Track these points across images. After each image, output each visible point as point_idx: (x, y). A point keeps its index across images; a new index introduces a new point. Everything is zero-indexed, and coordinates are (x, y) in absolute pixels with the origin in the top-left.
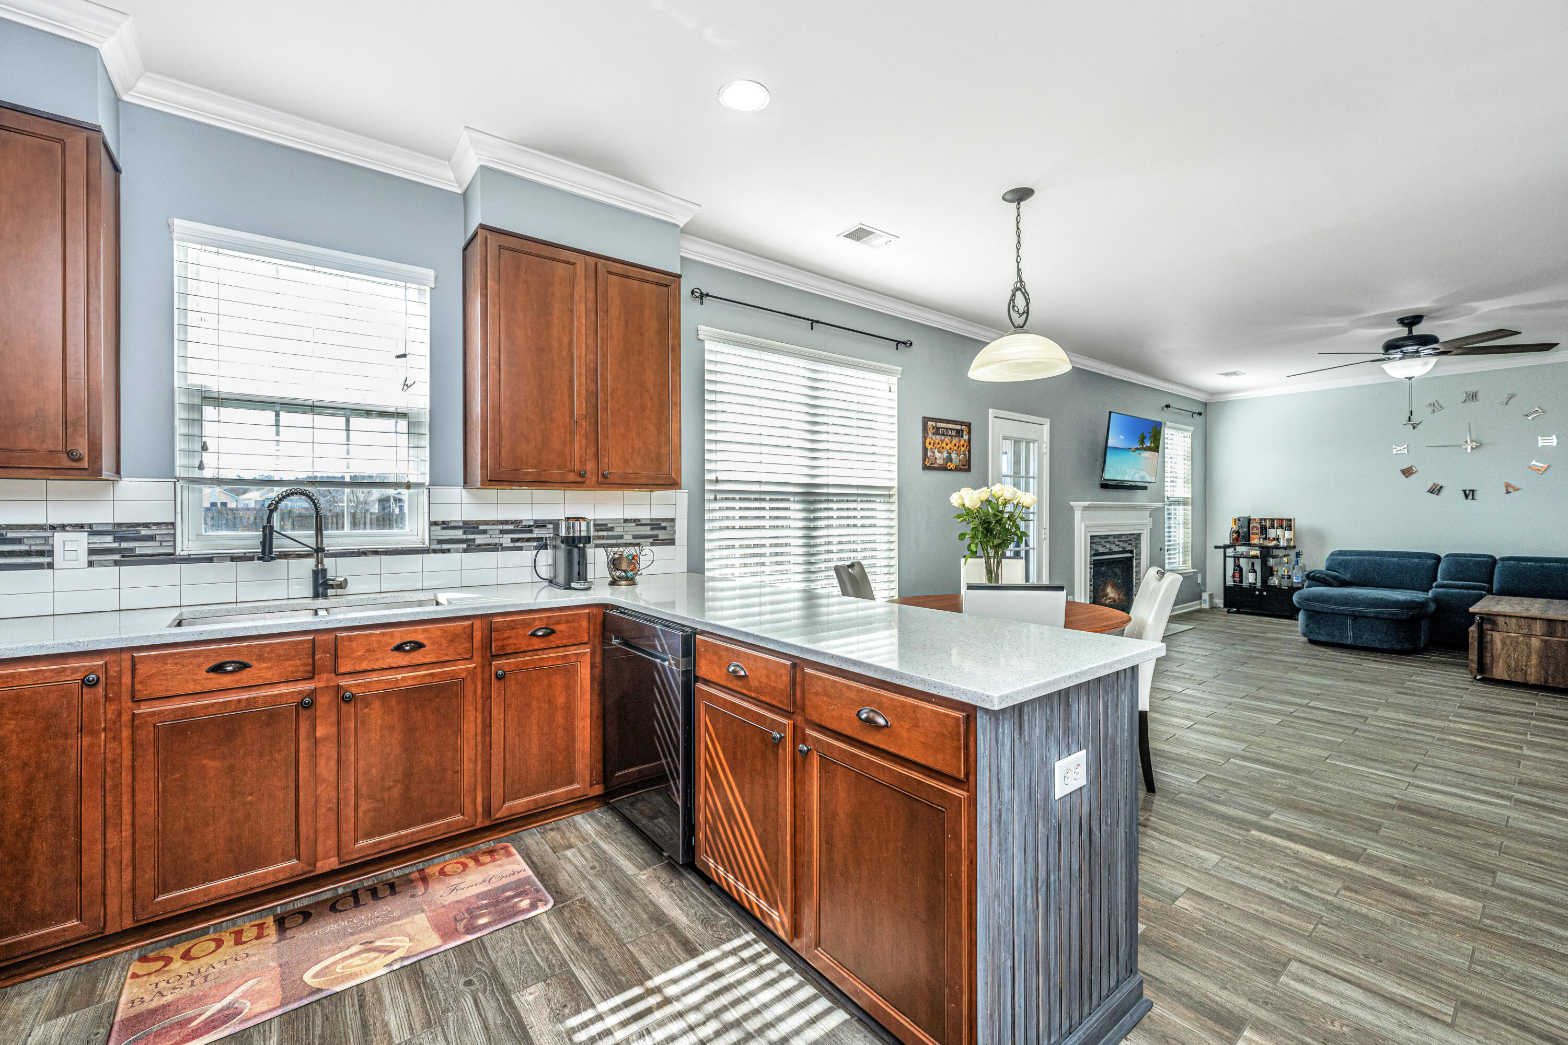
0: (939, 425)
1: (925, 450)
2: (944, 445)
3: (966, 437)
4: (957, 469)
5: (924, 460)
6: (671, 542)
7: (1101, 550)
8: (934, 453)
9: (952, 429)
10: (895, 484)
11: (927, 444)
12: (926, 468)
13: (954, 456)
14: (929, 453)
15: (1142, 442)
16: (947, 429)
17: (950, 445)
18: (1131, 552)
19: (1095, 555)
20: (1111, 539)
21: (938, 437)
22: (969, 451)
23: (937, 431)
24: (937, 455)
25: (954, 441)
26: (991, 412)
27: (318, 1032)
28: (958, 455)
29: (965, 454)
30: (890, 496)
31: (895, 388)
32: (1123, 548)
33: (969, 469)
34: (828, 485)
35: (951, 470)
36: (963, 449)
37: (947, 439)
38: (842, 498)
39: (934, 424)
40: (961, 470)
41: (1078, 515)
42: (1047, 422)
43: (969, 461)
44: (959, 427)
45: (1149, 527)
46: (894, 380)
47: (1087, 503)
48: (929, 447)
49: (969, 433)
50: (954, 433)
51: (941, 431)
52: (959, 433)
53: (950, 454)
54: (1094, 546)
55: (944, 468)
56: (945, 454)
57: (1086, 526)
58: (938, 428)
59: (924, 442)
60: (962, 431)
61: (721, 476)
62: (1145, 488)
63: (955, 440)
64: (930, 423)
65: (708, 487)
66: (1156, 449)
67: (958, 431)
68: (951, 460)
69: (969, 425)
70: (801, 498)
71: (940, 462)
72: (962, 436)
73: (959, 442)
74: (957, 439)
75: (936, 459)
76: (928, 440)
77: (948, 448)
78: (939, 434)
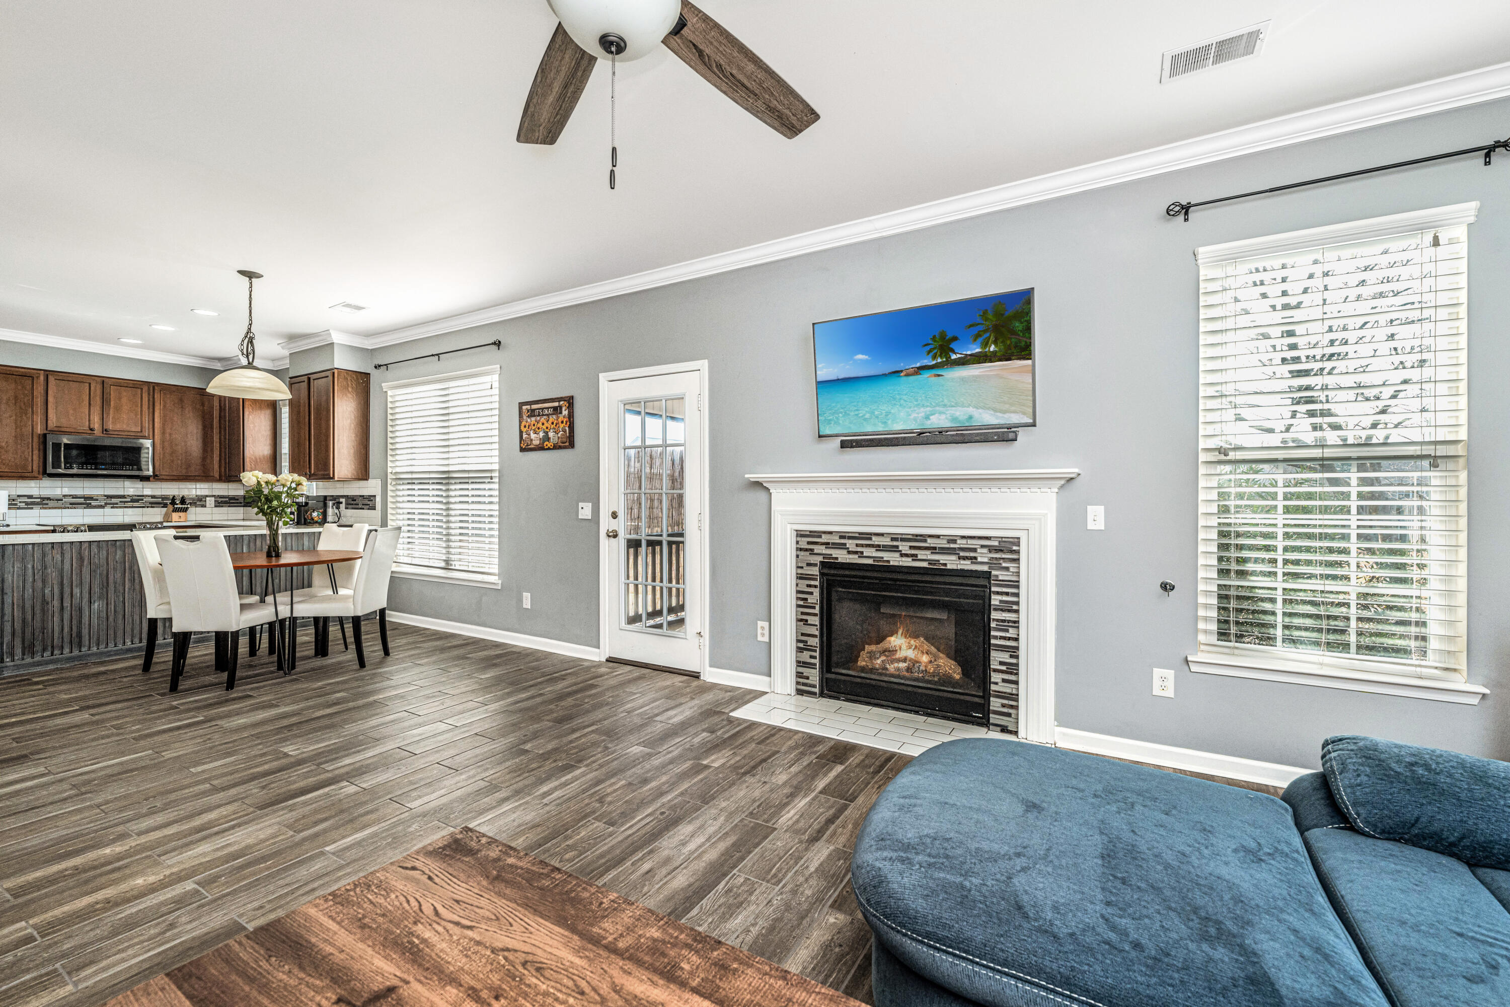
0: (534, 407)
1: (521, 432)
2: (540, 425)
3: (567, 413)
4: (556, 447)
5: (521, 442)
6: (374, 508)
7: (846, 558)
8: (529, 435)
9: (548, 408)
10: (496, 467)
11: (522, 428)
12: (522, 450)
13: (551, 434)
14: (525, 436)
15: (945, 351)
16: (542, 409)
17: (546, 424)
21: (533, 419)
22: (572, 427)
23: (532, 413)
24: (533, 436)
25: (551, 420)
26: (602, 376)
28: (556, 433)
29: (565, 431)
30: (491, 478)
31: (496, 385)
33: (572, 445)
35: (549, 449)
36: (562, 426)
37: (543, 419)
38: (465, 481)
39: (528, 407)
40: (560, 448)
42: (705, 365)
43: (573, 438)
44: (556, 404)
45: (1051, 524)
46: (496, 377)
48: (524, 430)
49: (571, 407)
50: (551, 411)
51: (536, 412)
52: (557, 410)
53: (547, 433)
54: (820, 550)
55: (540, 448)
56: (542, 434)
58: (533, 411)
59: (520, 426)
60: (561, 407)
63: (553, 418)
64: (524, 407)
65: (391, 476)
66: (1014, 353)
67: (555, 409)
68: (548, 439)
71: (536, 442)
72: (561, 413)
73: (558, 418)
74: (554, 417)
75: (531, 440)
76: (523, 424)
77: (544, 427)
78: (534, 416)
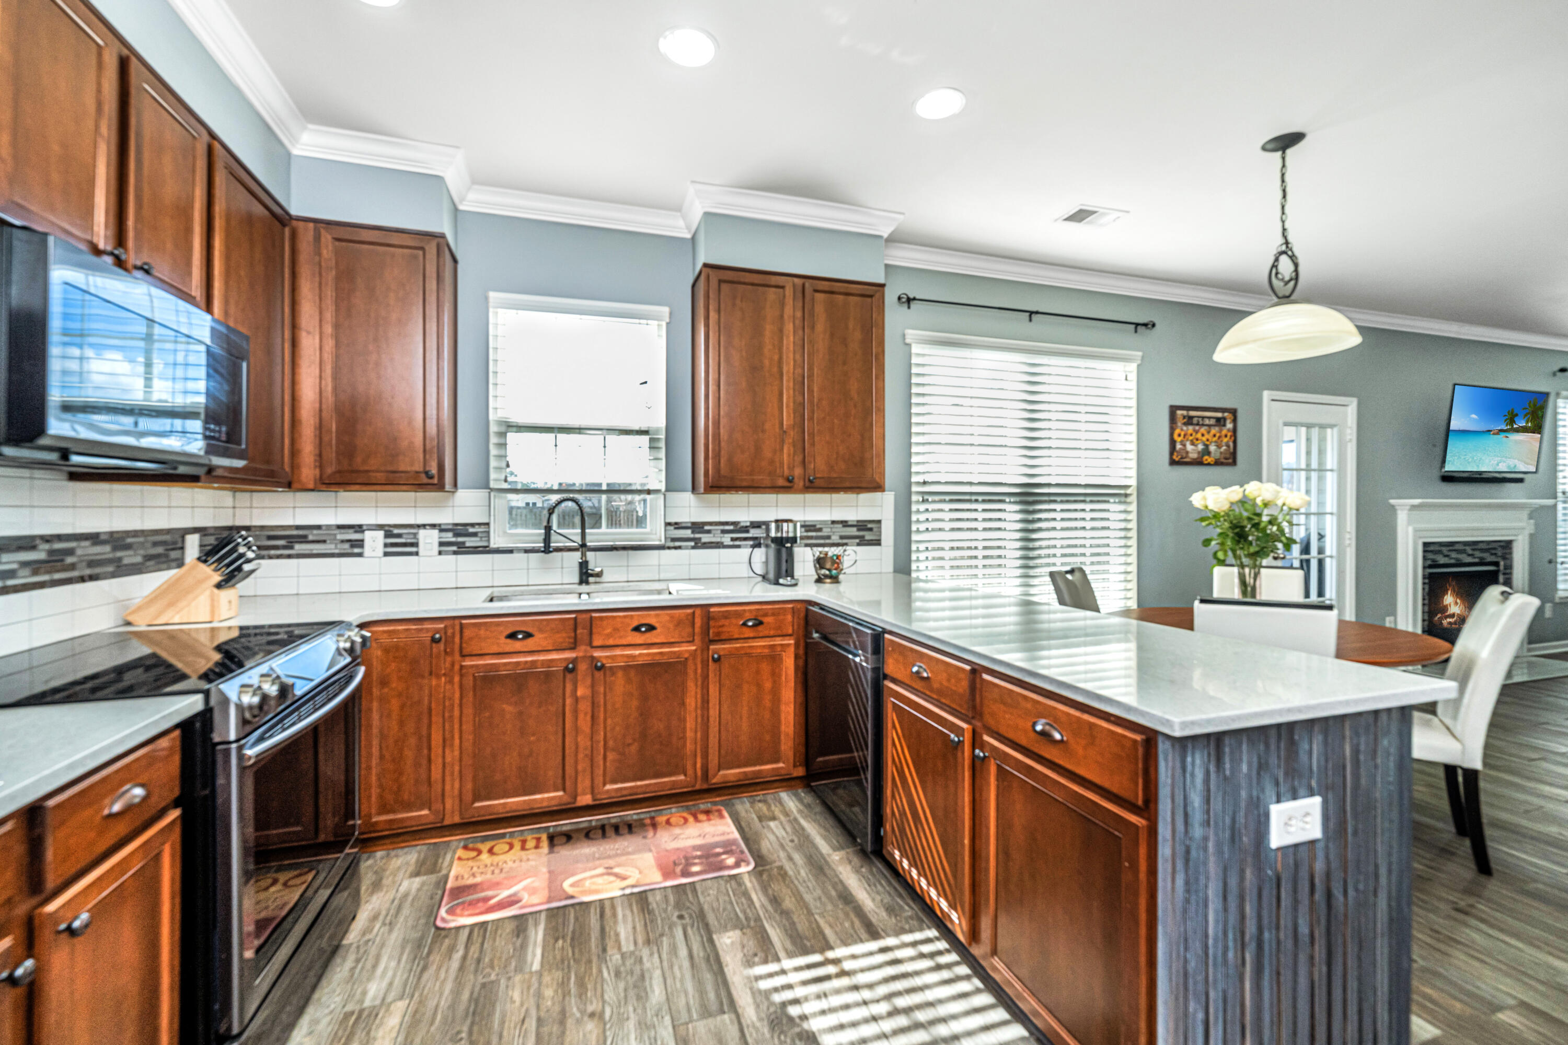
0: (1192, 413)
1: (1173, 443)
2: (1199, 436)
3: (1229, 425)
4: (1217, 463)
5: (1171, 454)
6: (877, 542)
7: (1442, 560)
8: (1185, 445)
9: (1209, 418)
10: (1133, 482)
11: (1176, 436)
12: (1173, 463)
13: (1212, 448)
14: (1178, 446)
15: (1512, 421)
16: (1203, 418)
17: (1207, 436)
18: (1496, 564)
19: (1430, 567)
20: (1457, 547)
21: (1191, 428)
22: (1235, 442)
23: (1189, 421)
24: (1189, 447)
25: (1213, 432)
26: (1266, 395)
27: (571, 928)
28: (1219, 447)
29: (1228, 446)
30: (1126, 495)
31: (1133, 377)
32: (1481, 558)
33: (1234, 463)
34: (1049, 485)
35: (1209, 464)
36: (1225, 440)
37: (1203, 430)
39: (1185, 413)
40: (1222, 464)
41: (1402, 517)
42: (1353, 403)
43: (1234, 455)
44: (1219, 415)
45: (1527, 532)
46: (1133, 367)
47: (1416, 501)
48: (1179, 439)
49: (1235, 421)
50: (1212, 422)
51: (1195, 421)
52: (1220, 422)
53: (1207, 446)
54: (1430, 556)
55: (1198, 462)
56: (1200, 447)
57: (1416, 531)
58: (1191, 418)
59: (1172, 434)
60: (1225, 419)
61: (928, 478)
62: (1521, 480)
63: (1214, 430)
64: (1179, 412)
65: (915, 489)
66: (1537, 428)
67: (1219, 420)
68: (1209, 453)
69: (1234, 412)
70: (1018, 499)
71: (1193, 456)
72: (1224, 425)
73: (1220, 431)
74: (1217, 429)
75: (1187, 452)
76: (1177, 431)
77: (1204, 439)
78: (1192, 424)
